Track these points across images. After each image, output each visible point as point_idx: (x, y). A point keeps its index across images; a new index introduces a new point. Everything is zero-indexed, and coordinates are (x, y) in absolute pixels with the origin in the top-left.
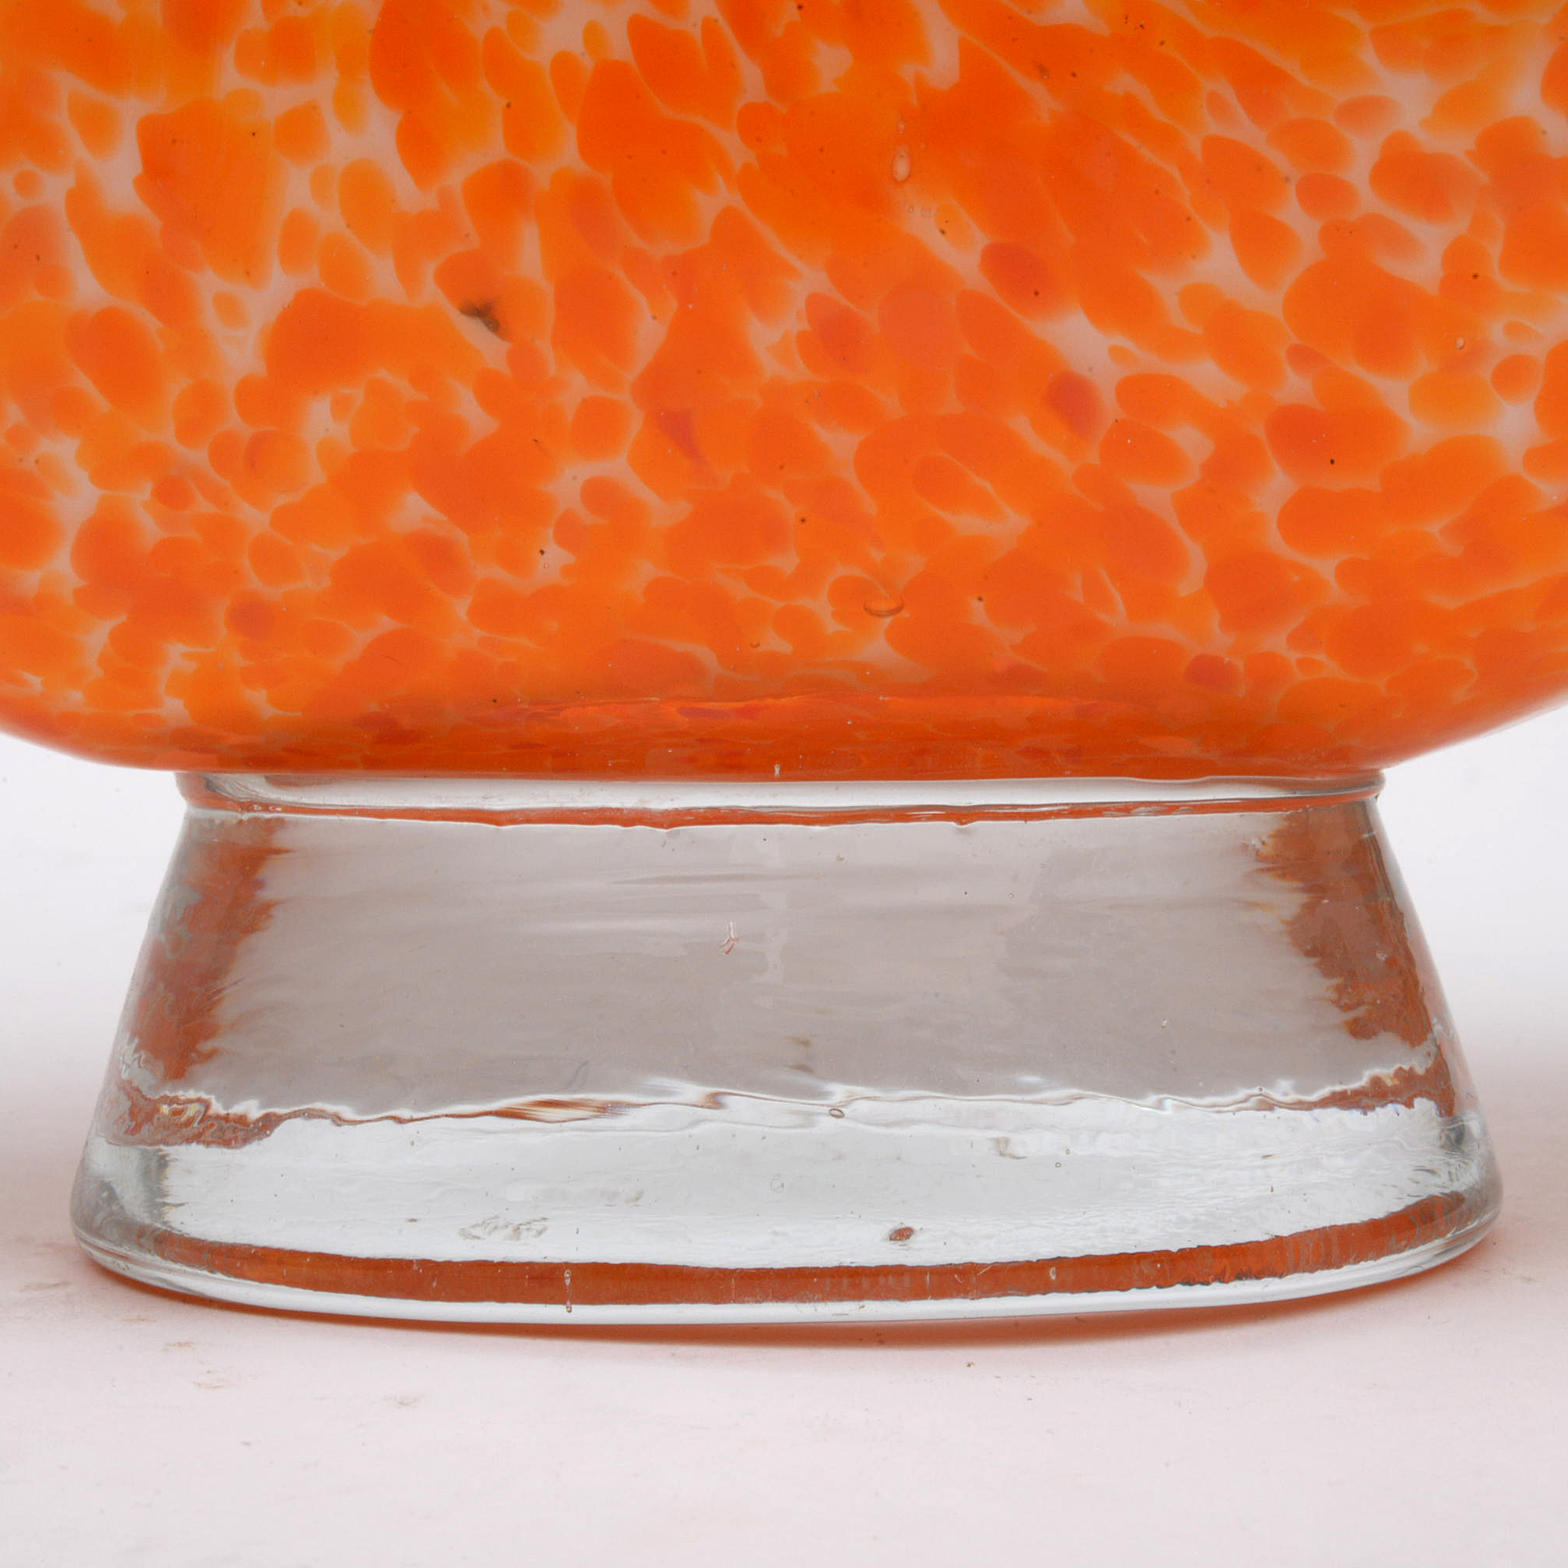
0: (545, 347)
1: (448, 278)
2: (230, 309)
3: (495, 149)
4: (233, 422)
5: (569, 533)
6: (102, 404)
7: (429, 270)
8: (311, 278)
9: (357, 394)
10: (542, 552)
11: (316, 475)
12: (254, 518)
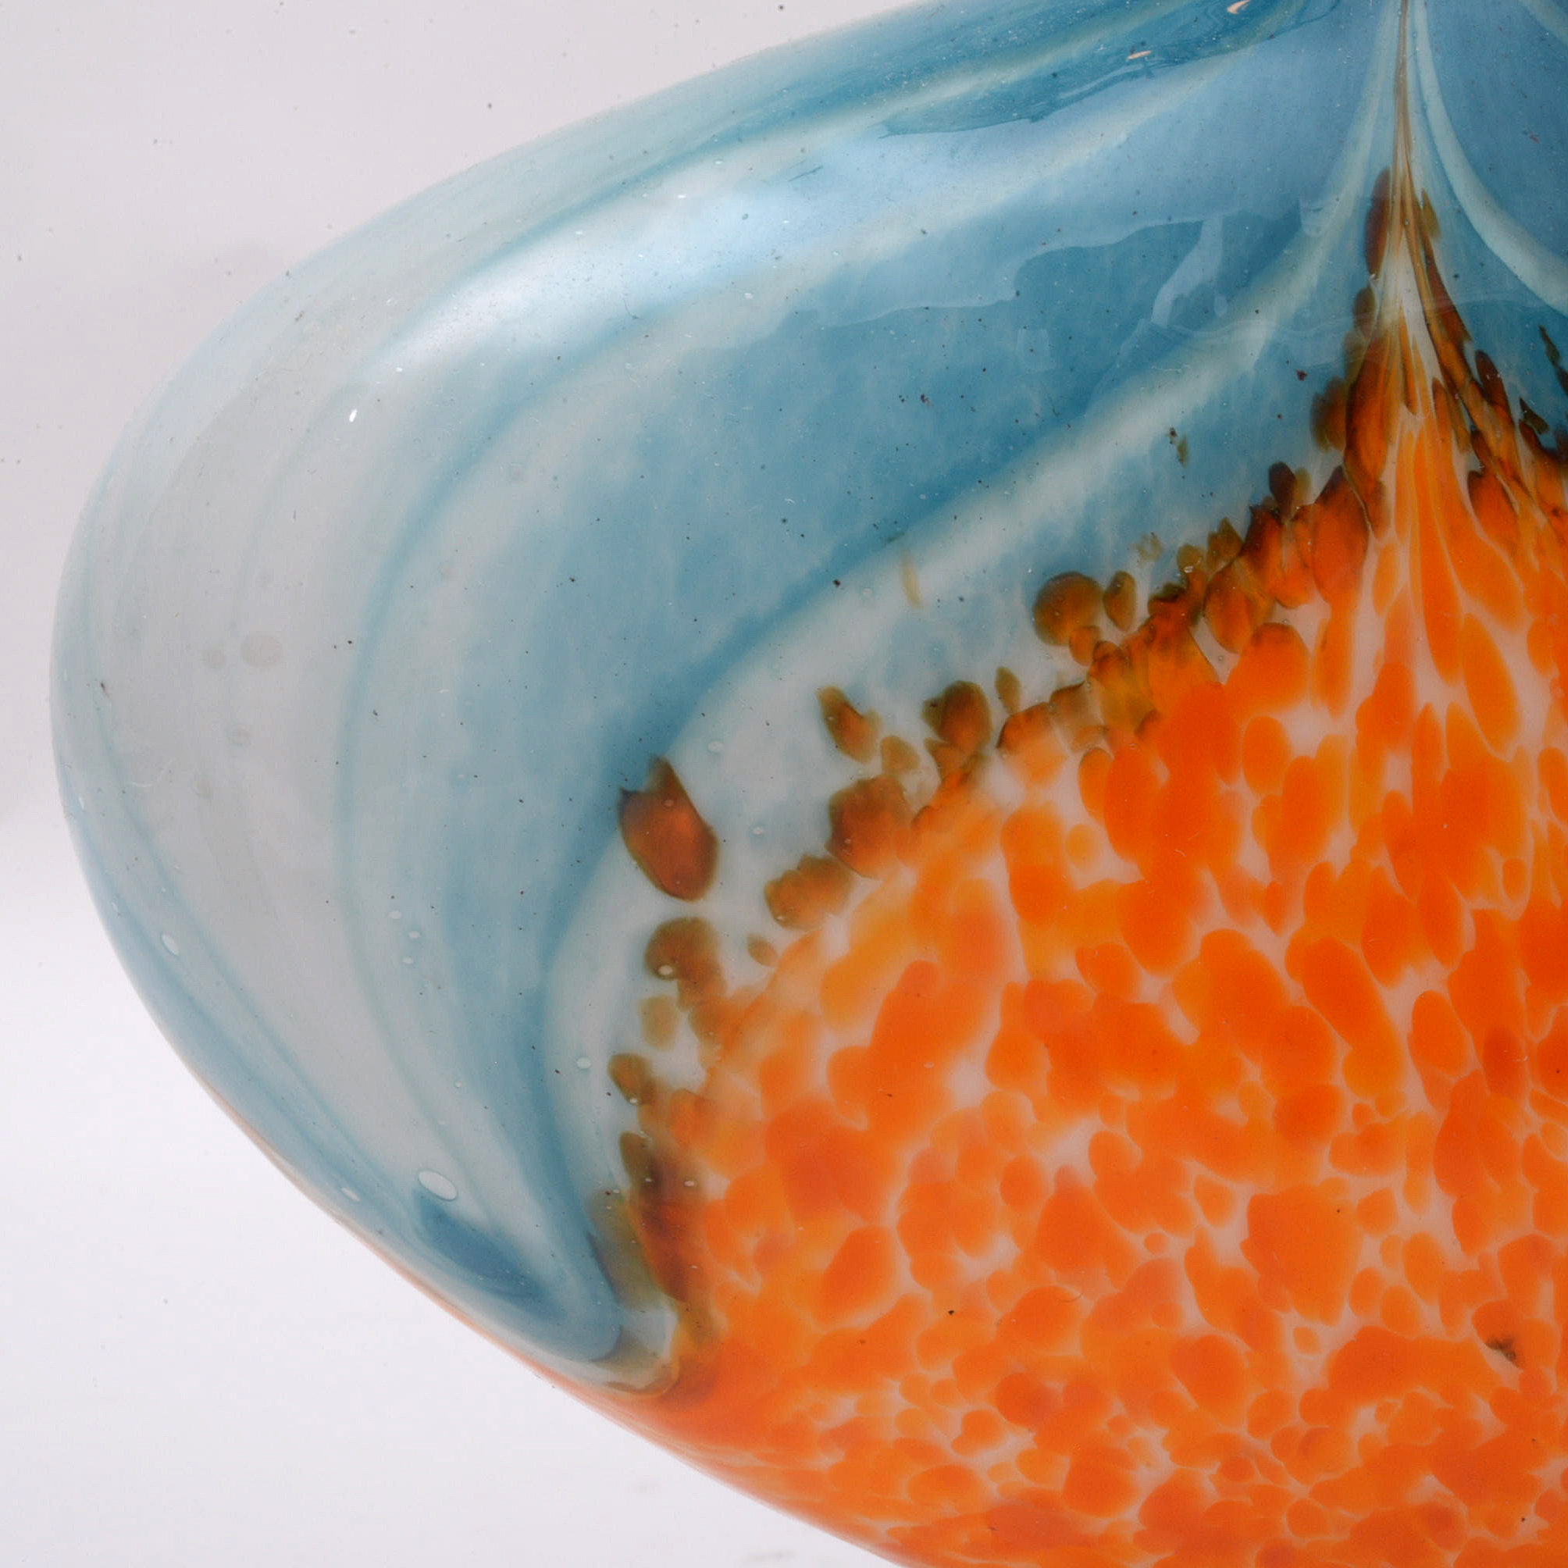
0: (1551, 1375)
1: (1482, 1321)
2: (1306, 1339)
3: (1527, 1226)
4: (1295, 1420)
5: (1547, 1507)
6: (1192, 1404)
7: (1469, 1313)
8: (1375, 1318)
9: (1398, 1403)
10: (1523, 1520)
11: (1354, 1459)
12: (1297, 1488)
